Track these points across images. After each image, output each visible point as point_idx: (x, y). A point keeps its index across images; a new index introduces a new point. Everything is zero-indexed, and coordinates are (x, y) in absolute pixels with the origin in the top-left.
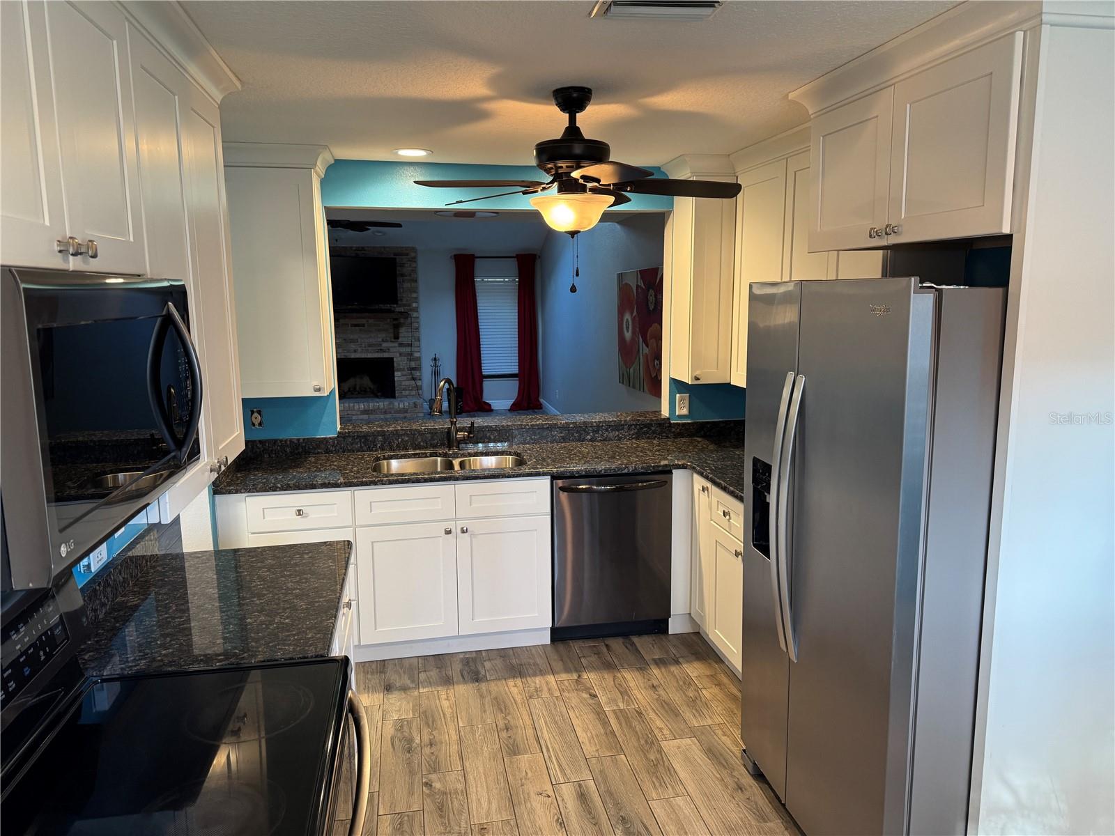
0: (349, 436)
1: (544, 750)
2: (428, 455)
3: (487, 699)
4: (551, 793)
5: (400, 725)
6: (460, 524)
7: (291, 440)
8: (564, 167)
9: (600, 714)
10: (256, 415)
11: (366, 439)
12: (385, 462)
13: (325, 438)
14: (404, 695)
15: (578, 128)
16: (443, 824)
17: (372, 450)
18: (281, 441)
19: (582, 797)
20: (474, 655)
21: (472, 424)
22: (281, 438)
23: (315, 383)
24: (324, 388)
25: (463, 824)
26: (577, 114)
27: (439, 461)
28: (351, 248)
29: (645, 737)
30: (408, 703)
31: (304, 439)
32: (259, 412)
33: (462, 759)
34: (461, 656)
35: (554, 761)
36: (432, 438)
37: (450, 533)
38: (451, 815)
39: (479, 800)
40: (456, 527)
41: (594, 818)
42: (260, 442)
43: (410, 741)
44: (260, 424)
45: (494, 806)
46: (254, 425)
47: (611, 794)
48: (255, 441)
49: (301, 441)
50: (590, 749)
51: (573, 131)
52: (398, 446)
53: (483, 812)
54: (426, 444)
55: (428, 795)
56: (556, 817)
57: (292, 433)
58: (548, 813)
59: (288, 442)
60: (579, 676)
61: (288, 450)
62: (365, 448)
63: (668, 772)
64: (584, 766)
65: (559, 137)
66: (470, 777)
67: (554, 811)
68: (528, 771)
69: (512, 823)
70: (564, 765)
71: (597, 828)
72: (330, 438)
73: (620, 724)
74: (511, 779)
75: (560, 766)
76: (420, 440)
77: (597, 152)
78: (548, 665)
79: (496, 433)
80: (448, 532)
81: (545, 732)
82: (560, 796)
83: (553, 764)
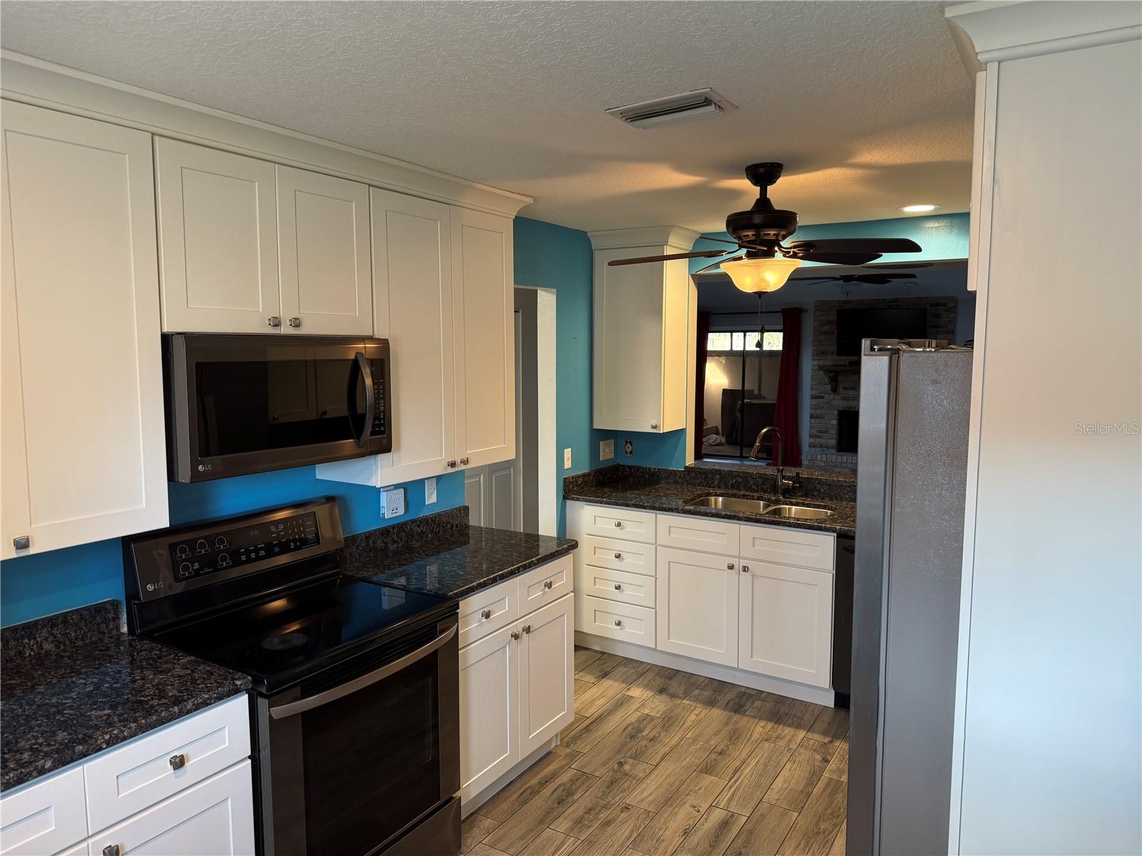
0: (693, 471)
1: (733, 780)
2: (756, 497)
3: (730, 727)
4: (703, 810)
5: (646, 718)
6: (743, 563)
7: (649, 468)
8: (751, 236)
9: (814, 777)
10: (628, 445)
11: (706, 476)
12: (713, 498)
13: (674, 470)
14: (668, 700)
15: (769, 199)
16: (604, 792)
17: (710, 487)
18: (643, 468)
19: (725, 825)
20: (755, 692)
21: (798, 474)
22: (645, 466)
23: (654, 423)
24: (660, 427)
25: (617, 799)
26: (768, 187)
27: (762, 504)
28: (885, 299)
29: (837, 809)
30: (665, 706)
31: (659, 469)
32: (630, 442)
33: (663, 758)
34: (743, 690)
35: (732, 791)
36: (763, 483)
37: (732, 569)
38: (616, 789)
39: (645, 789)
40: (739, 564)
41: (716, 842)
42: (629, 467)
43: (639, 731)
44: (631, 453)
45: (651, 798)
46: (627, 453)
47: (751, 832)
48: (625, 466)
49: (657, 470)
50: (772, 795)
51: (763, 202)
52: (733, 486)
53: (639, 798)
54: (758, 487)
55: (614, 771)
56: (688, 827)
57: (651, 464)
58: (685, 820)
59: (647, 470)
60: (832, 741)
61: (647, 476)
62: (705, 484)
63: (823, 843)
64: (753, 804)
65: (749, 208)
66: (656, 773)
67: (691, 822)
68: (703, 789)
69: (651, 814)
70: (736, 798)
71: (710, 849)
72: (678, 471)
73: (824, 790)
74: (684, 787)
75: (733, 796)
76: (752, 483)
77: (785, 221)
78: (811, 724)
79: (826, 488)
80: (731, 567)
81: (749, 768)
82: (708, 816)
83: (728, 793)
